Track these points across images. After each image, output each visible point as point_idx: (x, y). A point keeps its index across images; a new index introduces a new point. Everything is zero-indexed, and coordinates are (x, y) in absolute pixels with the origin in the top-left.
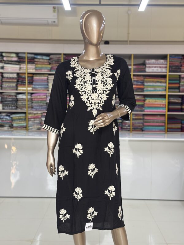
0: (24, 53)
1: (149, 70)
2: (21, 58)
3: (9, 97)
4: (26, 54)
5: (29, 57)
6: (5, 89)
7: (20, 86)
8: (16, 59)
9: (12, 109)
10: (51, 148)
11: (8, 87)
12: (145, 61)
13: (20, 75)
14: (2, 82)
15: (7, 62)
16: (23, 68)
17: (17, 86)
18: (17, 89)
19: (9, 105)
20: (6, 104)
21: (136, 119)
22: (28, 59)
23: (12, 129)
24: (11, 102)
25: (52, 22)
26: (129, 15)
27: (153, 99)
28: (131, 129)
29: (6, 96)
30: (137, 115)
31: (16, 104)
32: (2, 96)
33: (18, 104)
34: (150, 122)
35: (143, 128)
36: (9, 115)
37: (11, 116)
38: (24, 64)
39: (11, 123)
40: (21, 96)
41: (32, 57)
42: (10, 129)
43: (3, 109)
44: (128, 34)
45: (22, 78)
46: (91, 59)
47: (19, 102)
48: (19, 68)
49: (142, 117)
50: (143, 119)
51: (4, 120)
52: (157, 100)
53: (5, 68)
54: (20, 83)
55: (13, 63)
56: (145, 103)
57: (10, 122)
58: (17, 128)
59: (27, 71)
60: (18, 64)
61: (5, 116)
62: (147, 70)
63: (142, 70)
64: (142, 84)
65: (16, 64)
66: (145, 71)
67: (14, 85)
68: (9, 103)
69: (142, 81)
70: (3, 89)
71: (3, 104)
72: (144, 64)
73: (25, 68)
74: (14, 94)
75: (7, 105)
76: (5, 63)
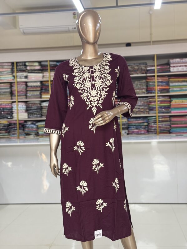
0: (47, 61)
1: (173, 69)
2: (44, 66)
3: (33, 105)
4: (48, 62)
5: (51, 65)
6: (30, 98)
7: (44, 94)
8: (38, 68)
9: (37, 117)
10: (54, 148)
11: (32, 95)
12: (169, 61)
13: (44, 83)
14: (27, 91)
15: (30, 71)
16: (46, 75)
17: (41, 94)
18: (41, 97)
19: (34, 114)
20: (31, 112)
21: (162, 121)
22: (50, 67)
23: (38, 137)
24: (36, 110)
25: (73, 28)
26: (151, 15)
27: (179, 99)
28: (158, 132)
29: (31, 105)
30: (164, 117)
31: (40, 112)
32: (27, 105)
33: (42, 112)
34: (177, 124)
35: (170, 130)
36: (34, 123)
37: (37, 124)
38: (47, 72)
39: (37, 131)
40: (45, 104)
41: (54, 65)
42: (36, 137)
43: (29, 117)
44: (151, 34)
45: (45, 85)
46: (89, 58)
47: (43, 110)
48: (42, 77)
49: (168, 119)
50: (170, 121)
51: (31, 128)
52: (183, 101)
53: (29, 77)
54: (44, 91)
55: (36, 71)
56: (171, 104)
57: (35, 131)
58: (42, 136)
59: (50, 79)
60: (41, 73)
61: (30, 124)
62: (172, 69)
63: (166, 70)
64: (167, 85)
65: (39, 73)
66: (170, 71)
67: (38, 93)
68: (33, 112)
69: (167, 81)
70: (28, 98)
71: (29, 112)
72: (168, 64)
73: (48, 76)
74: (38, 102)
75: (32, 114)
76: (29, 72)
